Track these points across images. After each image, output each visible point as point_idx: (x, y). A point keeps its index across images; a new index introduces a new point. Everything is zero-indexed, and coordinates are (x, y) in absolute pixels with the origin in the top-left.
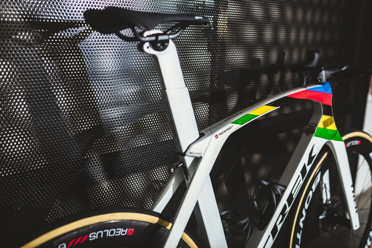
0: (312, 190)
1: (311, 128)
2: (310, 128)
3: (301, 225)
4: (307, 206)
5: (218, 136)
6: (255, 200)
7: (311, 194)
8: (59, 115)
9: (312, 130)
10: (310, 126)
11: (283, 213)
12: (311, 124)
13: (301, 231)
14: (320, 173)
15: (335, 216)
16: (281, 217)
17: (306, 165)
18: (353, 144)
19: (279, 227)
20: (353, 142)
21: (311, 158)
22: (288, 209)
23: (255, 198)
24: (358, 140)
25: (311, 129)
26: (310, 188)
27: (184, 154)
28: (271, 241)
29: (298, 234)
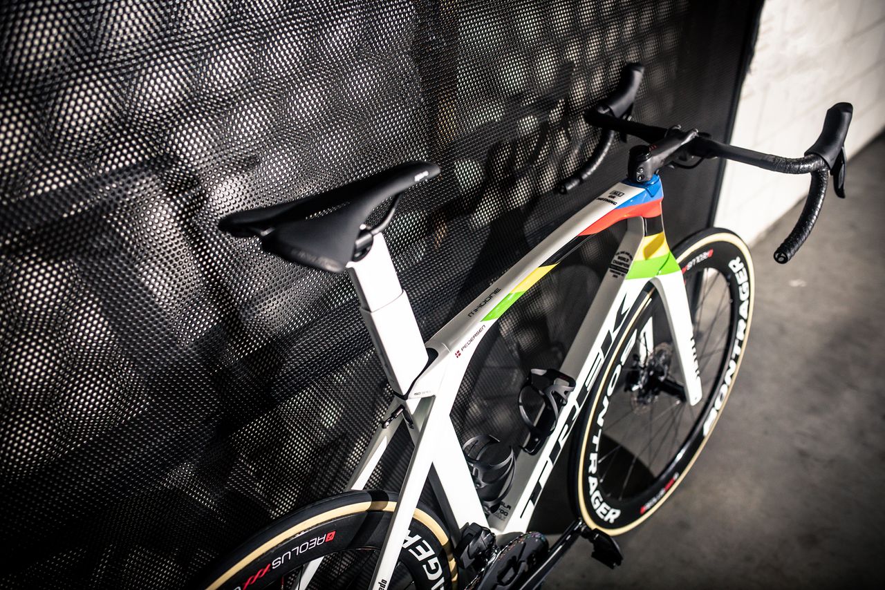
0: (620, 363)
1: (622, 261)
2: (619, 261)
3: (600, 422)
4: (610, 391)
5: (461, 351)
6: (521, 404)
7: (618, 370)
8: (153, 303)
9: (622, 266)
10: (619, 258)
11: (569, 422)
12: (623, 253)
13: (600, 431)
14: (636, 331)
15: (659, 381)
16: (567, 426)
17: (611, 332)
18: (698, 261)
19: (562, 443)
20: (698, 258)
21: (619, 317)
22: (578, 410)
23: (520, 401)
24: (707, 251)
25: (621, 264)
26: (617, 361)
27: (405, 397)
28: (550, 467)
29: (595, 437)
